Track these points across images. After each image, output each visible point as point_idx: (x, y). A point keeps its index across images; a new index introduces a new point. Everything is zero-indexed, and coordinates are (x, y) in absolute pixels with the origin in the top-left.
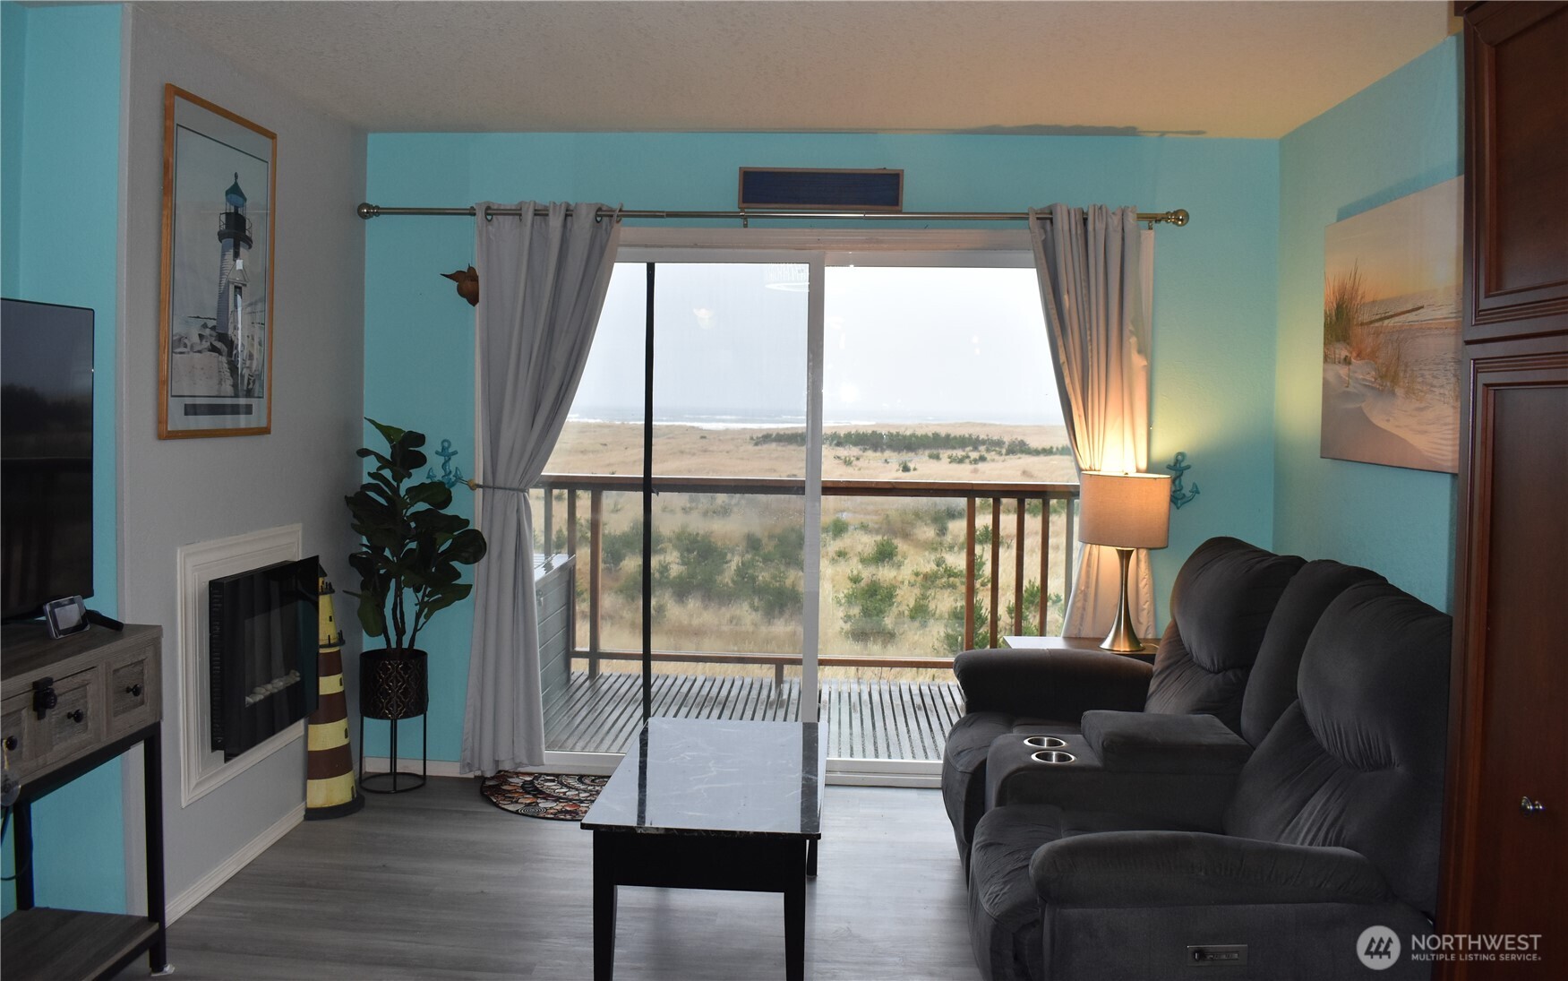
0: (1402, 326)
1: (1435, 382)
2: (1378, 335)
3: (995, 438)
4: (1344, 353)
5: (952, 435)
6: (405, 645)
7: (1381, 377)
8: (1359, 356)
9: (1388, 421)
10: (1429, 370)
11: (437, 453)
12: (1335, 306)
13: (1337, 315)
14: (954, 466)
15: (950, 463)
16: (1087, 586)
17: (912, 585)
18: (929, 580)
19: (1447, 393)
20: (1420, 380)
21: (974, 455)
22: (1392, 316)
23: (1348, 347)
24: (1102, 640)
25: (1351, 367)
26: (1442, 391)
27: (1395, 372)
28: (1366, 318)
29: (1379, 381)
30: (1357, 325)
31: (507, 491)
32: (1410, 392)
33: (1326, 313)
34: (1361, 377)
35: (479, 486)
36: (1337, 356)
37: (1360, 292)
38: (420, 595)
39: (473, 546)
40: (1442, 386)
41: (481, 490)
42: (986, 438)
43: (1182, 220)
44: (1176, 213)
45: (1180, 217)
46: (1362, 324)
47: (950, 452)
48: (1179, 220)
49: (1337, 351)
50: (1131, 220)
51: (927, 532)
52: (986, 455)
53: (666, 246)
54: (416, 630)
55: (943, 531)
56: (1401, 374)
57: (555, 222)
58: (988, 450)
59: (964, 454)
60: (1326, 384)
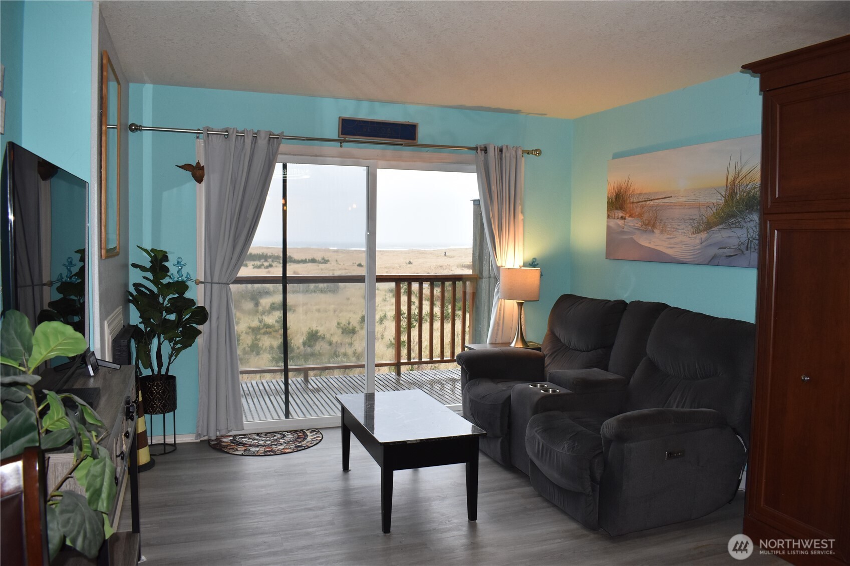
0: (658, 204)
1: (679, 227)
2: (643, 208)
3: (276, 255)
4: (621, 215)
5: (253, 254)
6: (163, 372)
7: (646, 225)
8: (631, 216)
9: (650, 243)
10: (675, 222)
11: (174, 265)
12: (615, 194)
13: (616, 199)
14: (256, 270)
15: (254, 268)
16: (499, 320)
17: (247, 333)
18: (255, 331)
19: (685, 232)
20: (670, 226)
21: (266, 264)
22: (652, 200)
23: (624, 212)
24: (511, 343)
25: (625, 220)
26: (683, 231)
27: (654, 223)
28: (635, 200)
29: (644, 226)
30: (630, 203)
31: (220, 285)
32: (662, 232)
33: (608, 197)
34: (632, 225)
35: (202, 282)
36: (616, 216)
37: (631, 190)
38: (172, 344)
39: (202, 315)
40: (683, 229)
41: (203, 285)
42: (271, 255)
43: (539, 154)
44: (536, 150)
45: (538, 152)
46: (633, 203)
47: (252, 263)
48: (537, 153)
49: (616, 214)
50: (520, 152)
51: (249, 305)
52: (273, 264)
53: (298, 155)
54: (169, 364)
55: (257, 304)
56: (658, 224)
57: (248, 141)
58: (273, 261)
59: (261, 263)
60: (608, 228)
